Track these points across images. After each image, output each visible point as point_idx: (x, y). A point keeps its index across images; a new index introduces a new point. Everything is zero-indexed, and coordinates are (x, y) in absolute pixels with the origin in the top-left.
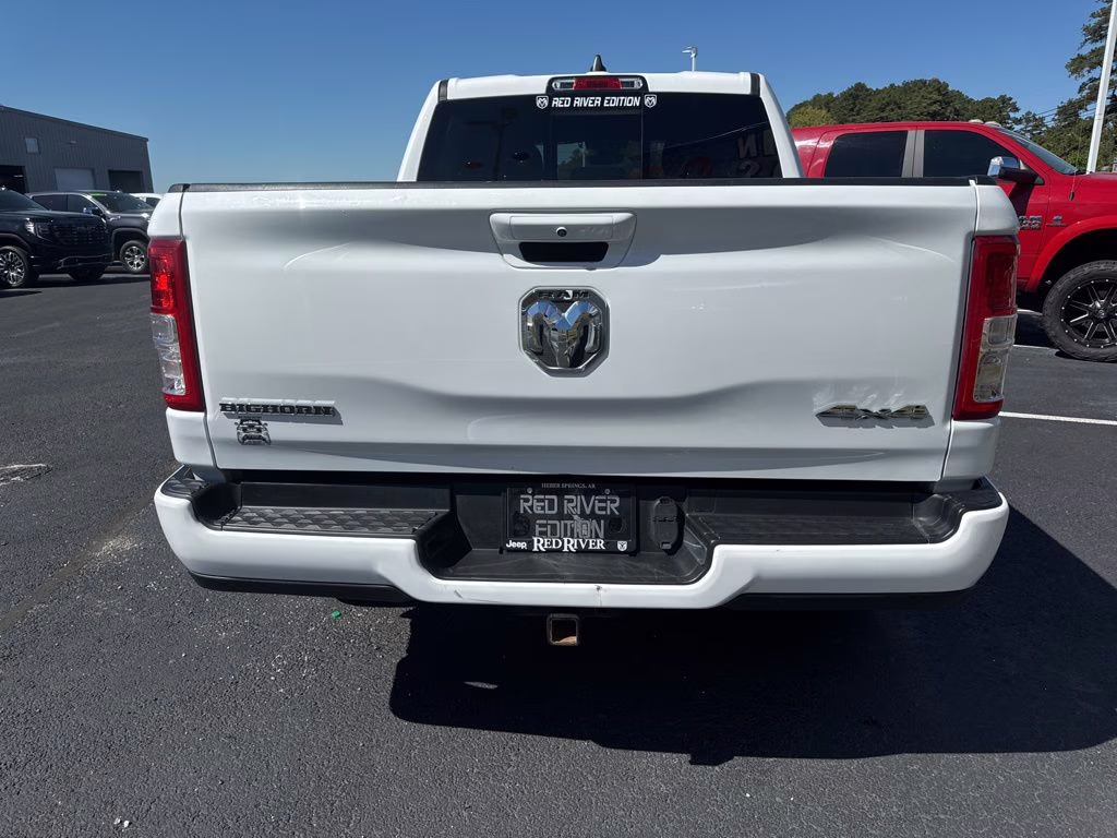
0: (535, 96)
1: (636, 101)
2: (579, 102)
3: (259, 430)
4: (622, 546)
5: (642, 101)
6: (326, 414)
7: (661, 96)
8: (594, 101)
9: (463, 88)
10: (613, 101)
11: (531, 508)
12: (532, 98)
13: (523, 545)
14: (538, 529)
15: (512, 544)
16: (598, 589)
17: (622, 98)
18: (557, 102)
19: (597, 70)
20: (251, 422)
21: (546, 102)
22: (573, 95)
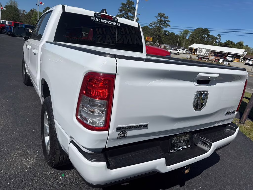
0: (91, 16)
1: (115, 24)
2: (102, 21)
3: (125, 134)
4: (189, 146)
5: (117, 24)
6: (146, 126)
7: (121, 24)
8: (106, 21)
9: (70, 9)
10: (111, 23)
11: (174, 141)
12: (90, 17)
13: (173, 151)
14: (175, 146)
15: (171, 151)
16: (196, 158)
17: (112, 22)
18: (97, 20)
19: (105, 13)
20: (123, 132)
21: (94, 19)
22: (101, 19)
